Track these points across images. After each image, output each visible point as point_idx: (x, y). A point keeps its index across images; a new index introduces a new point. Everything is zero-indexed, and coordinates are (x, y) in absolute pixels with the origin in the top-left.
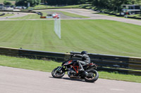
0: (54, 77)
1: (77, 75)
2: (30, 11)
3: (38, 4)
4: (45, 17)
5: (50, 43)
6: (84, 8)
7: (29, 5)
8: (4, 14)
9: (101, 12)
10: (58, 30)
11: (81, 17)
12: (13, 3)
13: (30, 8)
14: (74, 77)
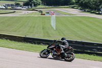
0: (42, 57)
1: (59, 56)
2: (33, 10)
3: (39, 5)
4: (44, 14)
5: (47, 33)
6: (73, 8)
7: (33, 5)
8: (15, 12)
9: (85, 11)
10: (53, 24)
11: (70, 15)
12: (22, 4)
13: (33, 8)
14: (56, 58)
